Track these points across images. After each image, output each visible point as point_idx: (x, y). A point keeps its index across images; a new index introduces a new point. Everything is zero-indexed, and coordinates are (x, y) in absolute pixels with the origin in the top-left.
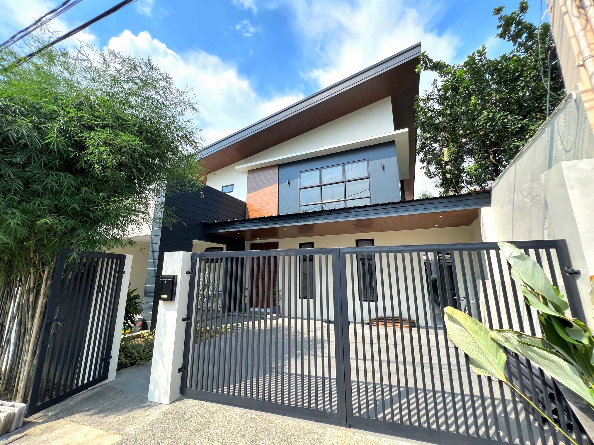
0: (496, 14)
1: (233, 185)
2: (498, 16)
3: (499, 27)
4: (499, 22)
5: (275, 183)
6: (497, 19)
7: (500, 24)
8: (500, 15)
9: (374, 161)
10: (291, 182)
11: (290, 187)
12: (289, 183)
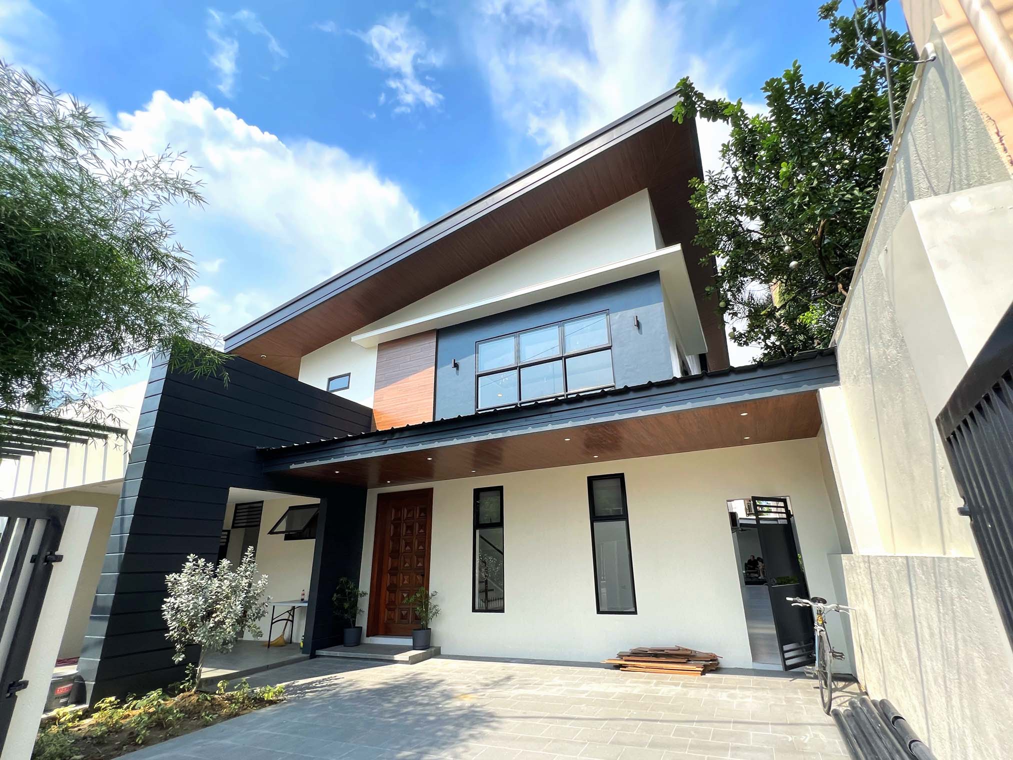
0: (825, 17)
1: (349, 375)
2: (828, 21)
3: (834, 41)
4: (833, 32)
5: (430, 366)
6: (829, 27)
7: (834, 35)
8: (832, 18)
9: (619, 313)
10: (460, 363)
11: (457, 374)
12: (456, 366)
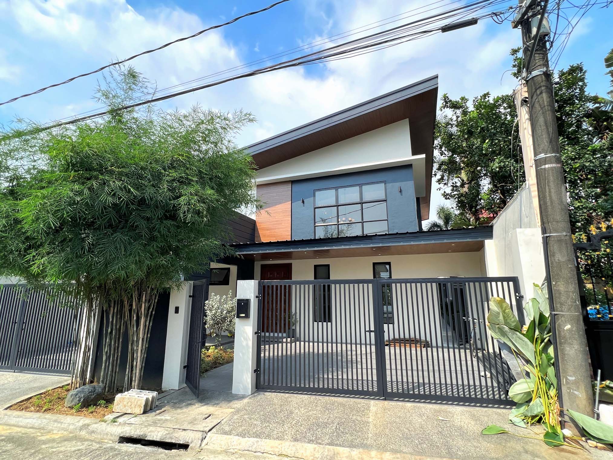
0: (513, 55)
5: (288, 201)
6: (513, 59)
7: (514, 64)
9: (391, 184)
10: (305, 201)
11: (304, 206)
12: (303, 202)
